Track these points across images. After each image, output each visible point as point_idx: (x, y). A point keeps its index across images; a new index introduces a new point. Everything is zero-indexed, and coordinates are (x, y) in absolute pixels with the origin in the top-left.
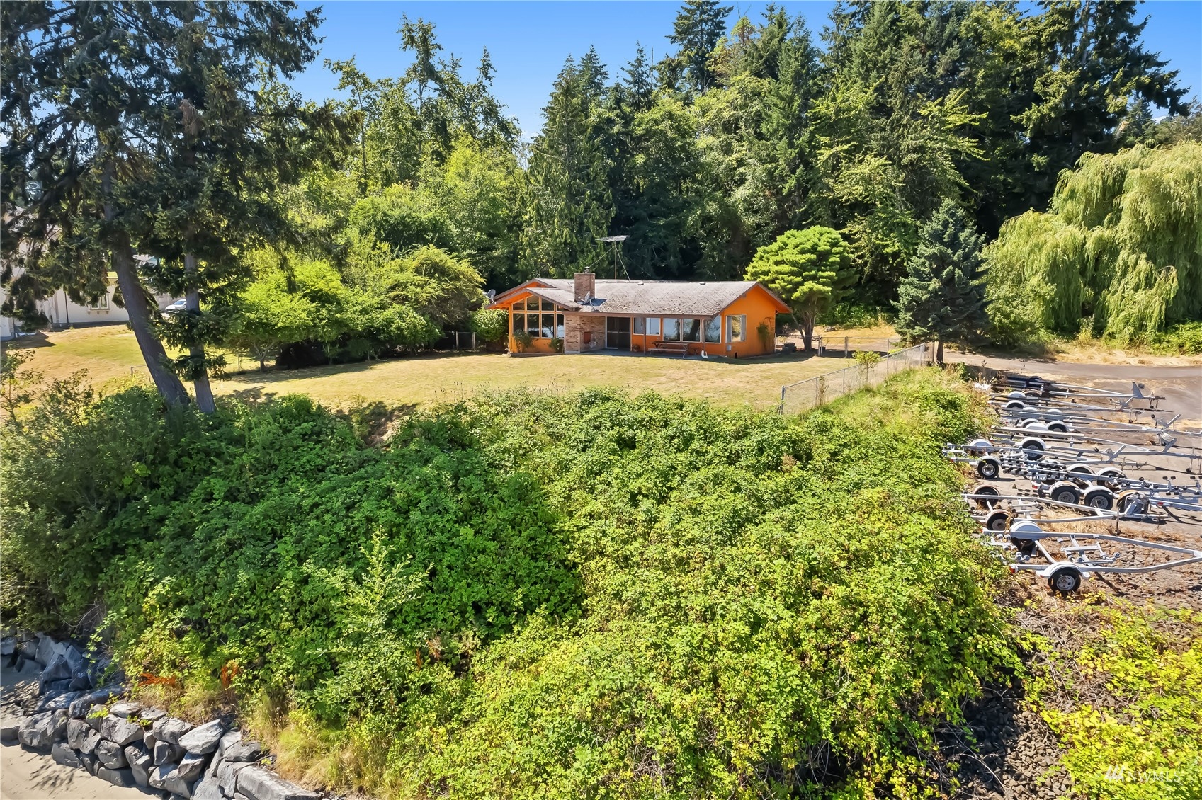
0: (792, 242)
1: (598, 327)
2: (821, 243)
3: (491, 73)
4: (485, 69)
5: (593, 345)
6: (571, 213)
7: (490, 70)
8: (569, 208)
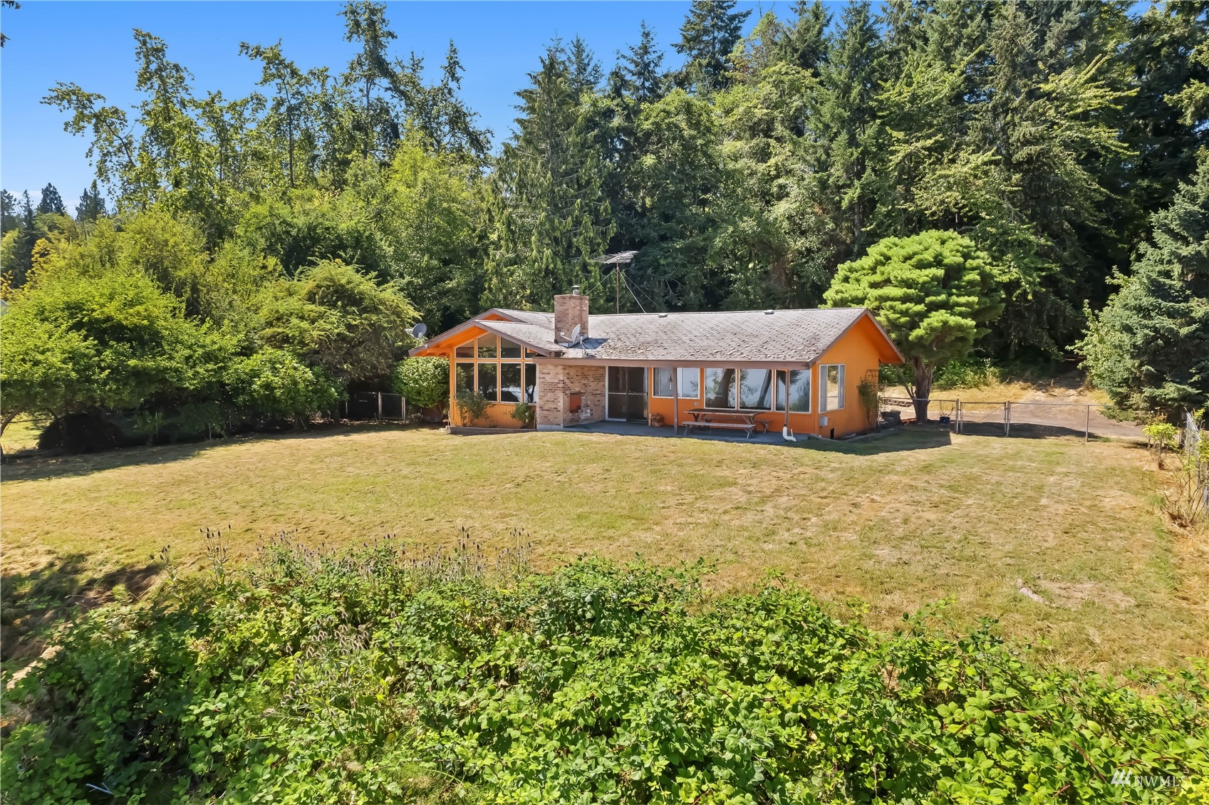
0: (897, 253)
1: (593, 385)
2: (946, 253)
3: (459, 72)
4: (452, 68)
5: (585, 415)
6: (554, 229)
7: (458, 69)
8: (552, 221)
